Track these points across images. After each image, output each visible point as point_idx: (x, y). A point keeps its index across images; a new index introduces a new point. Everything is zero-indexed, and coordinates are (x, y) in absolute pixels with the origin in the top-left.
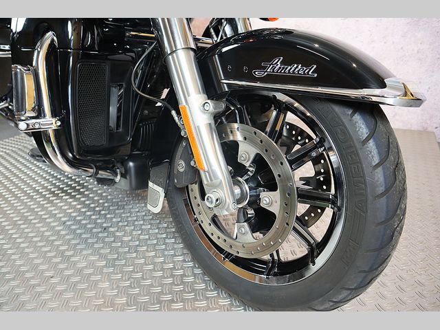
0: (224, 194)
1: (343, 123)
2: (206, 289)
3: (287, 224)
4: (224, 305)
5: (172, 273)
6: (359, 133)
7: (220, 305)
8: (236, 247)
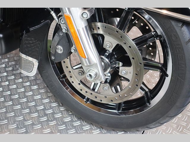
0: (99, 71)
1: (176, 31)
2: (72, 121)
3: (137, 85)
4: (87, 130)
5: (45, 112)
6: (185, 37)
7: (84, 130)
8: (100, 97)
